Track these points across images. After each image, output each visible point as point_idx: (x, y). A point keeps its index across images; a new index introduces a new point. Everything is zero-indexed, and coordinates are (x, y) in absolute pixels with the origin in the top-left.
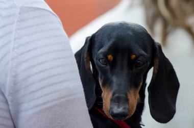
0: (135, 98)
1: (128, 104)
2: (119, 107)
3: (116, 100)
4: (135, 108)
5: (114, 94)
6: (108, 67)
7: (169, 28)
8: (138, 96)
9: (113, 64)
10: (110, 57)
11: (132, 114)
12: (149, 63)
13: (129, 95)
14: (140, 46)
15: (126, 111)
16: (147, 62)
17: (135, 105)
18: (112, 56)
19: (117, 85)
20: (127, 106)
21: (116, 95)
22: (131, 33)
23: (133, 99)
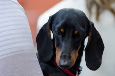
0: (75, 56)
1: (71, 60)
2: (65, 61)
3: (63, 57)
4: (75, 62)
5: (62, 53)
6: (60, 36)
7: (100, 10)
8: (77, 54)
9: (64, 35)
10: (62, 30)
11: (73, 65)
12: (85, 35)
13: (71, 54)
14: (80, 24)
15: (69, 64)
16: (84, 34)
17: (75, 60)
18: (63, 29)
19: (65, 48)
20: (70, 61)
21: (64, 54)
22: (75, 16)
23: (74, 57)
